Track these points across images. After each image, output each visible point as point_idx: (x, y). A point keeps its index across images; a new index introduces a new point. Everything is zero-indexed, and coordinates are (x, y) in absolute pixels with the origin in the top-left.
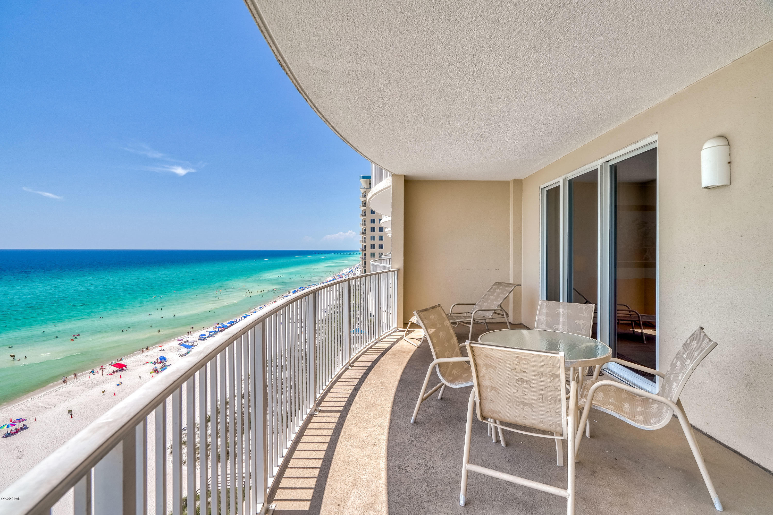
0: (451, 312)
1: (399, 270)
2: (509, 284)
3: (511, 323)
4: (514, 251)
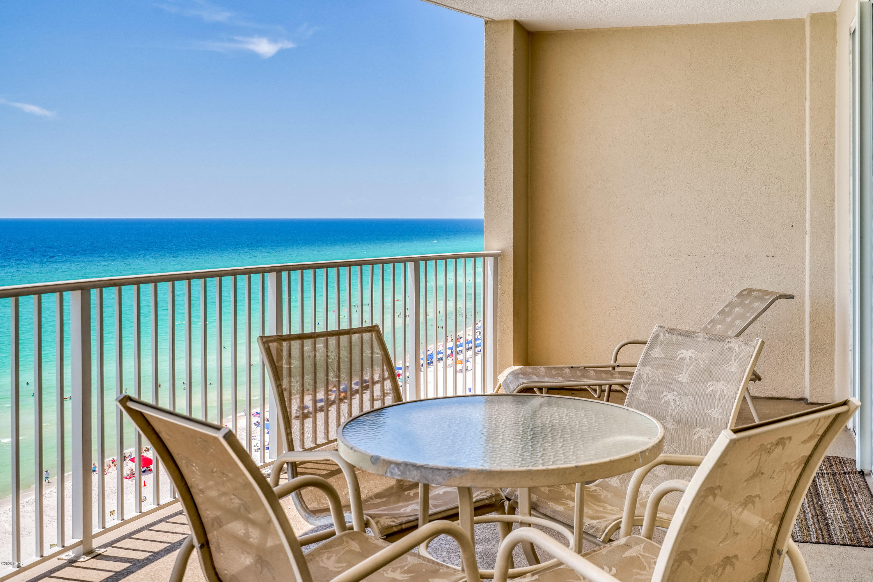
0: (615, 361)
1: (500, 255)
2: (766, 293)
3: (807, 400)
4: (811, 207)
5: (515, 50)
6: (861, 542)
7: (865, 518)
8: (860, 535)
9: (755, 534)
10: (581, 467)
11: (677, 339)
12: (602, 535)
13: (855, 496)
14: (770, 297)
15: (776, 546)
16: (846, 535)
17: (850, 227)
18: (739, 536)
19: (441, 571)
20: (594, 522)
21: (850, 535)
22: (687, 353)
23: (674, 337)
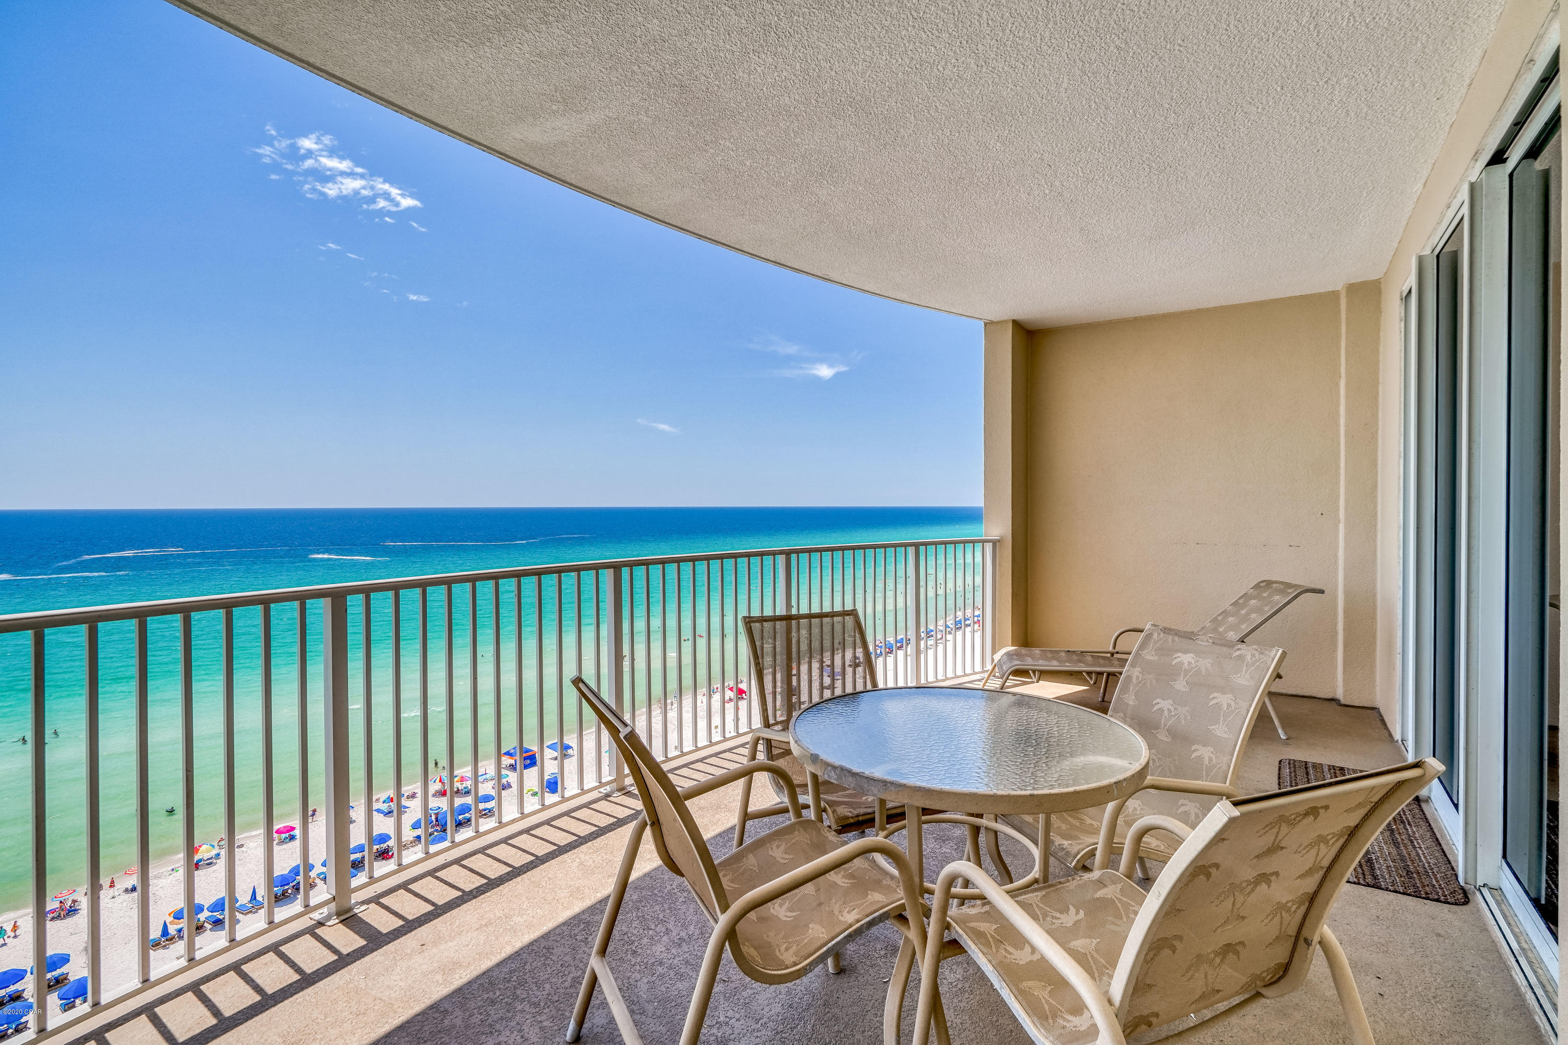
0: (1114, 647)
1: (999, 541)
2: (1289, 585)
3: (1339, 701)
4: (1346, 493)
5: (1013, 348)
6: (1420, 891)
7: (1423, 859)
8: (1417, 882)
9: (1270, 918)
10: (1038, 795)
11: (1173, 640)
12: (1073, 861)
13: (1408, 827)
14: (1294, 591)
15: (1303, 932)
16: (1398, 879)
17: (1399, 516)
18: (1246, 921)
19: (884, 882)
20: (1066, 843)
21: (1403, 879)
22: (1186, 659)
23: (1170, 638)
